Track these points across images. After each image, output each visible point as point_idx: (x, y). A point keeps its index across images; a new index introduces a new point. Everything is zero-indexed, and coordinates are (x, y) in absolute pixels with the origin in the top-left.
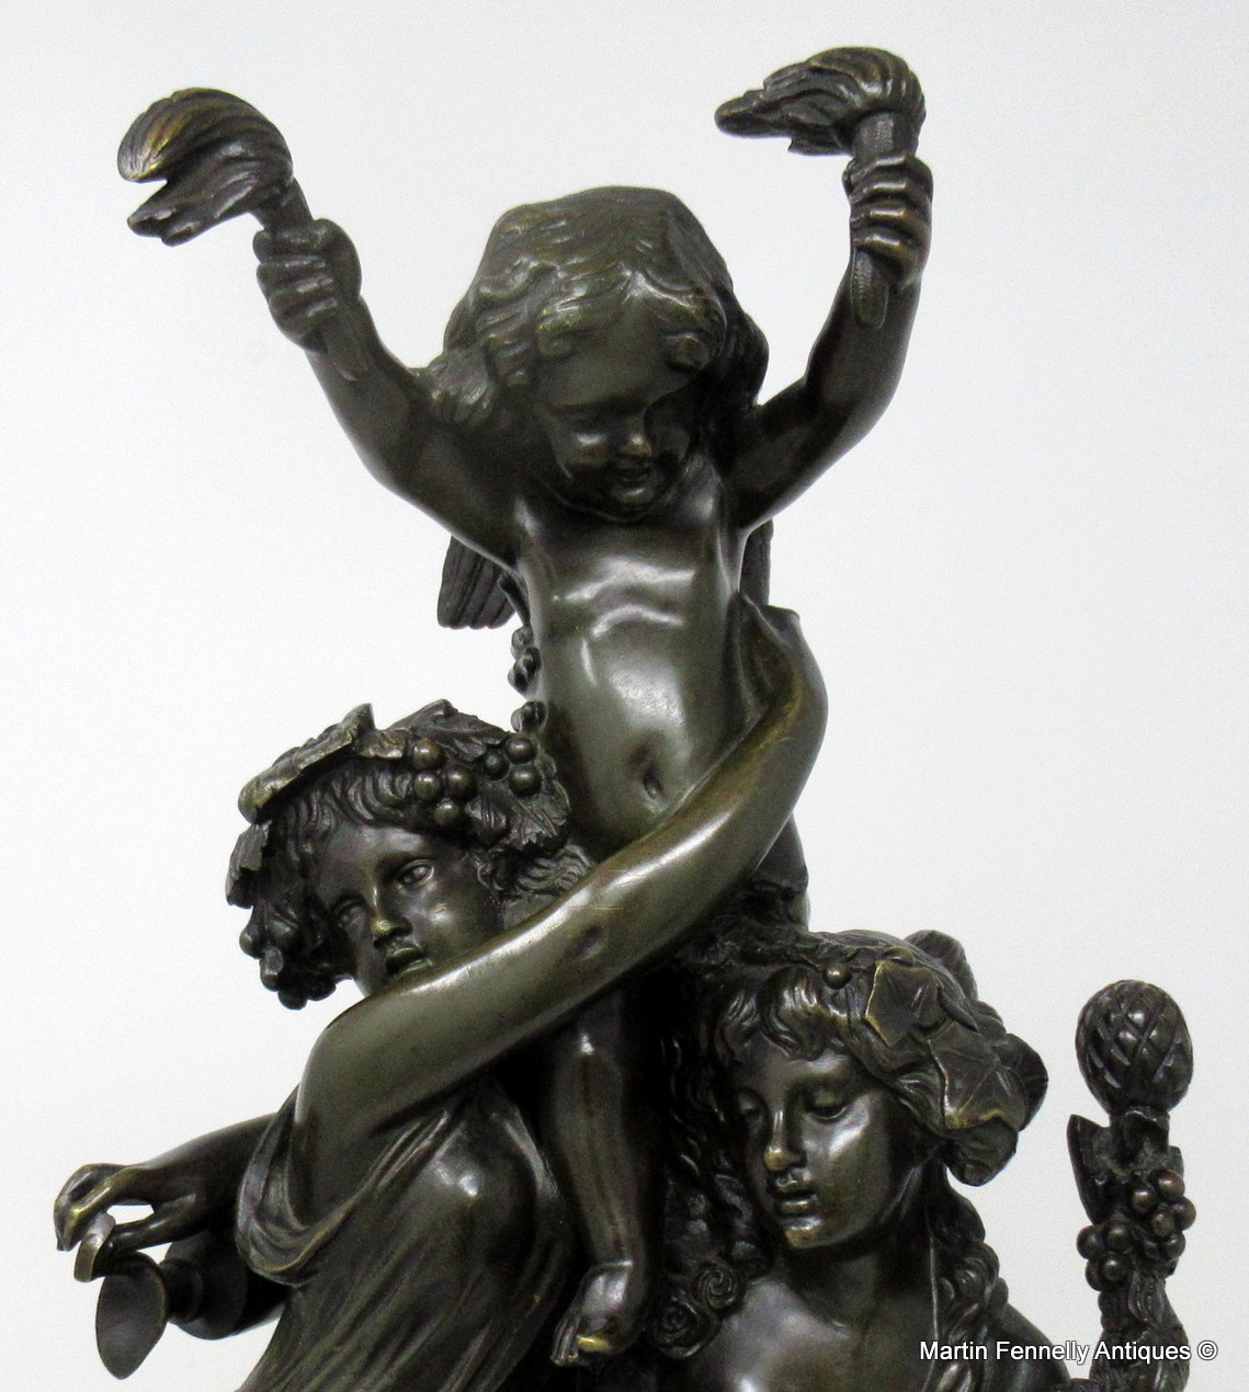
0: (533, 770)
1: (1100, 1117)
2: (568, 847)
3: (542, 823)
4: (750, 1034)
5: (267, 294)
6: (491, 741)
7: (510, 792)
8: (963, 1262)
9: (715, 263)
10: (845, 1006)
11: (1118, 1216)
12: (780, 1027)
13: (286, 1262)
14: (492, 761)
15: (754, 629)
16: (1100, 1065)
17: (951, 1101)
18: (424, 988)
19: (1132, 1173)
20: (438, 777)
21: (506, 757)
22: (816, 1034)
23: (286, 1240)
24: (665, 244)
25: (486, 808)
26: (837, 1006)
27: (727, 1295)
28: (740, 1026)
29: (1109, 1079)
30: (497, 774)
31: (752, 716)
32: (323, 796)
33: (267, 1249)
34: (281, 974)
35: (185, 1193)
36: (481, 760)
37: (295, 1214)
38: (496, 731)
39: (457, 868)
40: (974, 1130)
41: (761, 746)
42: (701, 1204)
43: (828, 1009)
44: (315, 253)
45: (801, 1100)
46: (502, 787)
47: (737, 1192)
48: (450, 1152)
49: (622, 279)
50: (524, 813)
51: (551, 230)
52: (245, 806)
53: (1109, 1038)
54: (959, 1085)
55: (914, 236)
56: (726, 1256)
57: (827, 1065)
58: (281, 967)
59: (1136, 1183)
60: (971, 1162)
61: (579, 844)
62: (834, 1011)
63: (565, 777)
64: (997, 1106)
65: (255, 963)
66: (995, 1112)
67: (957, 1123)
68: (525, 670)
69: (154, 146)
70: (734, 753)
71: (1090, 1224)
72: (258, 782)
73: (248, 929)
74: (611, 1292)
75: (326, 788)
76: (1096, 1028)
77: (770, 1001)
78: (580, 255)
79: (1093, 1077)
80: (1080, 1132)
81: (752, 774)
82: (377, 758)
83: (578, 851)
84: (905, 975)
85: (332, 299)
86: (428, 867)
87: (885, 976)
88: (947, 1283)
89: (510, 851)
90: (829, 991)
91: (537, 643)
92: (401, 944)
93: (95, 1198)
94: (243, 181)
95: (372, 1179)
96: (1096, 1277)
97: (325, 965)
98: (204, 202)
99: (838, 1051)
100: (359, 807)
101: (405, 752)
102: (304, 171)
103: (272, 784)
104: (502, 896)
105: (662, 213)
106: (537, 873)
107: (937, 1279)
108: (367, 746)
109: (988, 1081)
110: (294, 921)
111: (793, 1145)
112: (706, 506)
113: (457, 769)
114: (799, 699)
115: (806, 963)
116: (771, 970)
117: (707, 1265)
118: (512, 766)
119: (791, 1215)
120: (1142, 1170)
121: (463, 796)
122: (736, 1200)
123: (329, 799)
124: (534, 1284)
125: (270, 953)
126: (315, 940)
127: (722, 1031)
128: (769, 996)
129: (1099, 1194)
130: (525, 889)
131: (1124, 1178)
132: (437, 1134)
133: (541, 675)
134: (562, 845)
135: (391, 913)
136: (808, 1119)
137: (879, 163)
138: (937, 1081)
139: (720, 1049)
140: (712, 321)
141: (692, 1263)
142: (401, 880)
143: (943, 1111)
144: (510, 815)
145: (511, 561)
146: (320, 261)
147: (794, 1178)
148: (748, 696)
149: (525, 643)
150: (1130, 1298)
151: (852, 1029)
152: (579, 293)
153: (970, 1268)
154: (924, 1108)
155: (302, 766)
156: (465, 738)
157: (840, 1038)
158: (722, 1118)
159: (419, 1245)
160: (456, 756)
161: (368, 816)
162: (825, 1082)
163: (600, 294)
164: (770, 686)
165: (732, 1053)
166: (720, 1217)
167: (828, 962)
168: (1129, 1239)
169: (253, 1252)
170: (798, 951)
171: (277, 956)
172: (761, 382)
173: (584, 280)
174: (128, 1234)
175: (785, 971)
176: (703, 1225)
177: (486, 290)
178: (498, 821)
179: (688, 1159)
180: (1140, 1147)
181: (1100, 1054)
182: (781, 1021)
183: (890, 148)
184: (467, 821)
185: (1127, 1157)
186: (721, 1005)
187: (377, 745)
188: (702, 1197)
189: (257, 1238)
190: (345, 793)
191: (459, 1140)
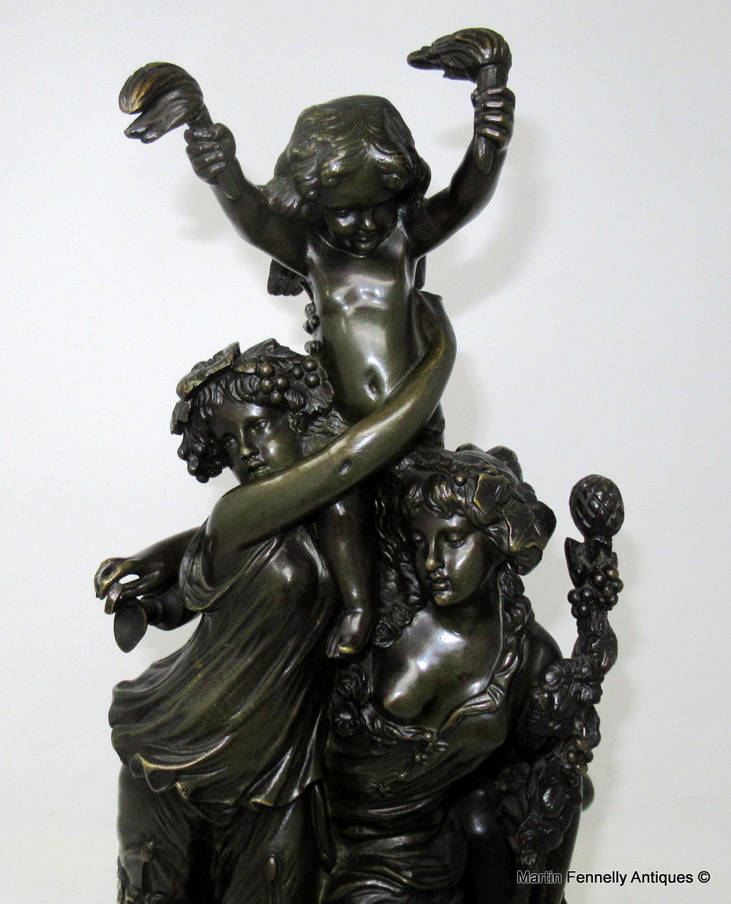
0: (315, 375)
1: (580, 538)
2: (333, 412)
3: (321, 401)
4: (419, 505)
5: (191, 160)
6: (296, 362)
7: (305, 385)
8: (515, 606)
9: (406, 133)
10: (464, 495)
11: (587, 585)
12: (433, 503)
13: (204, 606)
14: (297, 372)
15: (422, 307)
16: (581, 516)
17: (512, 539)
18: (266, 483)
19: (595, 567)
20: (271, 381)
21: (303, 369)
22: (452, 507)
23: (203, 595)
24: (383, 128)
25: (294, 395)
26: (460, 495)
27: (406, 620)
28: (414, 502)
29: (585, 523)
30: (299, 377)
31: (421, 352)
32: (216, 388)
33: (193, 598)
34: (197, 469)
35: (155, 571)
36: (291, 371)
37: (206, 581)
38: (298, 356)
39: (280, 422)
40: (523, 552)
41: (426, 370)
42: (393, 575)
43: (456, 496)
44: (215, 140)
45: (443, 536)
46: (302, 383)
47: (410, 571)
48: (279, 558)
49: (363, 147)
50: (312, 396)
51: (328, 121)
52: (180, 393)
53: (586, 504)
54: (516, 531)
55: (506, 129)
56: (406, 600)
57: (454, 522)
58: (197, 464)
59: (595, 573)
60: (521, 565)
61: (338, 411)
62: (460, 498)
63: (331, 379)
64: (533, 541)
65: (185, 463)
66: (533, 544)
67: (515, 549)
68: (312, 326)
69: (137, 97)
70: (413, 372)
71: (574, 588)
72: (186, 381)
73: (181, 447)
74: (354, 624)
75: (218, 384)
76: (579, 499)
77: (429, 491)
78: (343, 136)
79: (578, 522)
80: (570, 545)
81: (422, 383)
82: (243, 372)
83: (338, 415)
84: (492, 481)
85: (222, 163)
86: (266, 422)
87: (484, 480)
88: (507, 614)
89: (305, 414)
90: (457, 487)
91: (318, 313)
92: (255, 460)
93: (113, 576)
94: (179, 110)
95: (243, 570)
96: (576, 612)
97: (218, 463)
98: (161, 121)
99: (460, 515)
100: (234, 394)
101: (256, 369)
102: (208, 101)
103: (192, 382)
104: (302, 435)
105: (381, 111)
106: (317, 423)
107: (502, 612)
108: (238, 366)
109: (529, 528)
110: (203, 444)
111: (439, 559)
112: (399, 249)
113: (280, 376)
114: (444, 346)
115: (445, 472)
116: (429, 474)
117: (395, 605)
118: (306, 373)
119: (437, 590)
120: (599, 565)
121: (282, 390)
122: (410, 576)
123: (219, 389)
124: (317, 616)
125: (192, 458)
126: (213, 452)
127: (406, 503)
128: (428, 489)
129: (579, 575)
130: (312, 431)
131: (590, 569)
132: (273, 550)
133: (319, 328)
134: (330, 411)
135: (250, 445)
136: (446, 545)
137: (490, 92)
138: (506, 528)
139: (405, 511)
140: (407, 168)
141: (389, 604)
142: (254, 427)
143: (509, 544)
144: (305, 397)
145: (306, 274)
146: (216, 144)
147: (439, 573)
148: (419, 342)
149: (312, 313)
150: (592, 624)
151: (467, 506)
152: (342, 155)
153: (519, 608)
154: (500, 541)
155: (207, 375)
156: (283, 360)
157: (461, 509)
158: (404, 540)
159: (265, 600)
160: (280, 370)
161: (239, 399)
162: (453, 530)
163: (352, 156)
164: (430, 338)
165: (410, 513)
166: (403, 583)
167: (456, 472)
168: (591, 597)
169: (187, 599)
170: (441, 466)
171: (195, 460)
172: (427, 189)
173: (344, 149)
174: (129, 591)
175: (436, 476)
176: (393, 584)
177: (295, 151)
178: (299, 401)
179: (387, 554)
180: (598, 554)
181: (581, 511)
182: (434, 501)
183: (495, 84)
184: (284, 401)
185: (592, 557)
186: (405, 491)
187: (242, 366)
188: (394, 571)
189: (188, 591)
190: (227, 386)
191: (282, 552)
